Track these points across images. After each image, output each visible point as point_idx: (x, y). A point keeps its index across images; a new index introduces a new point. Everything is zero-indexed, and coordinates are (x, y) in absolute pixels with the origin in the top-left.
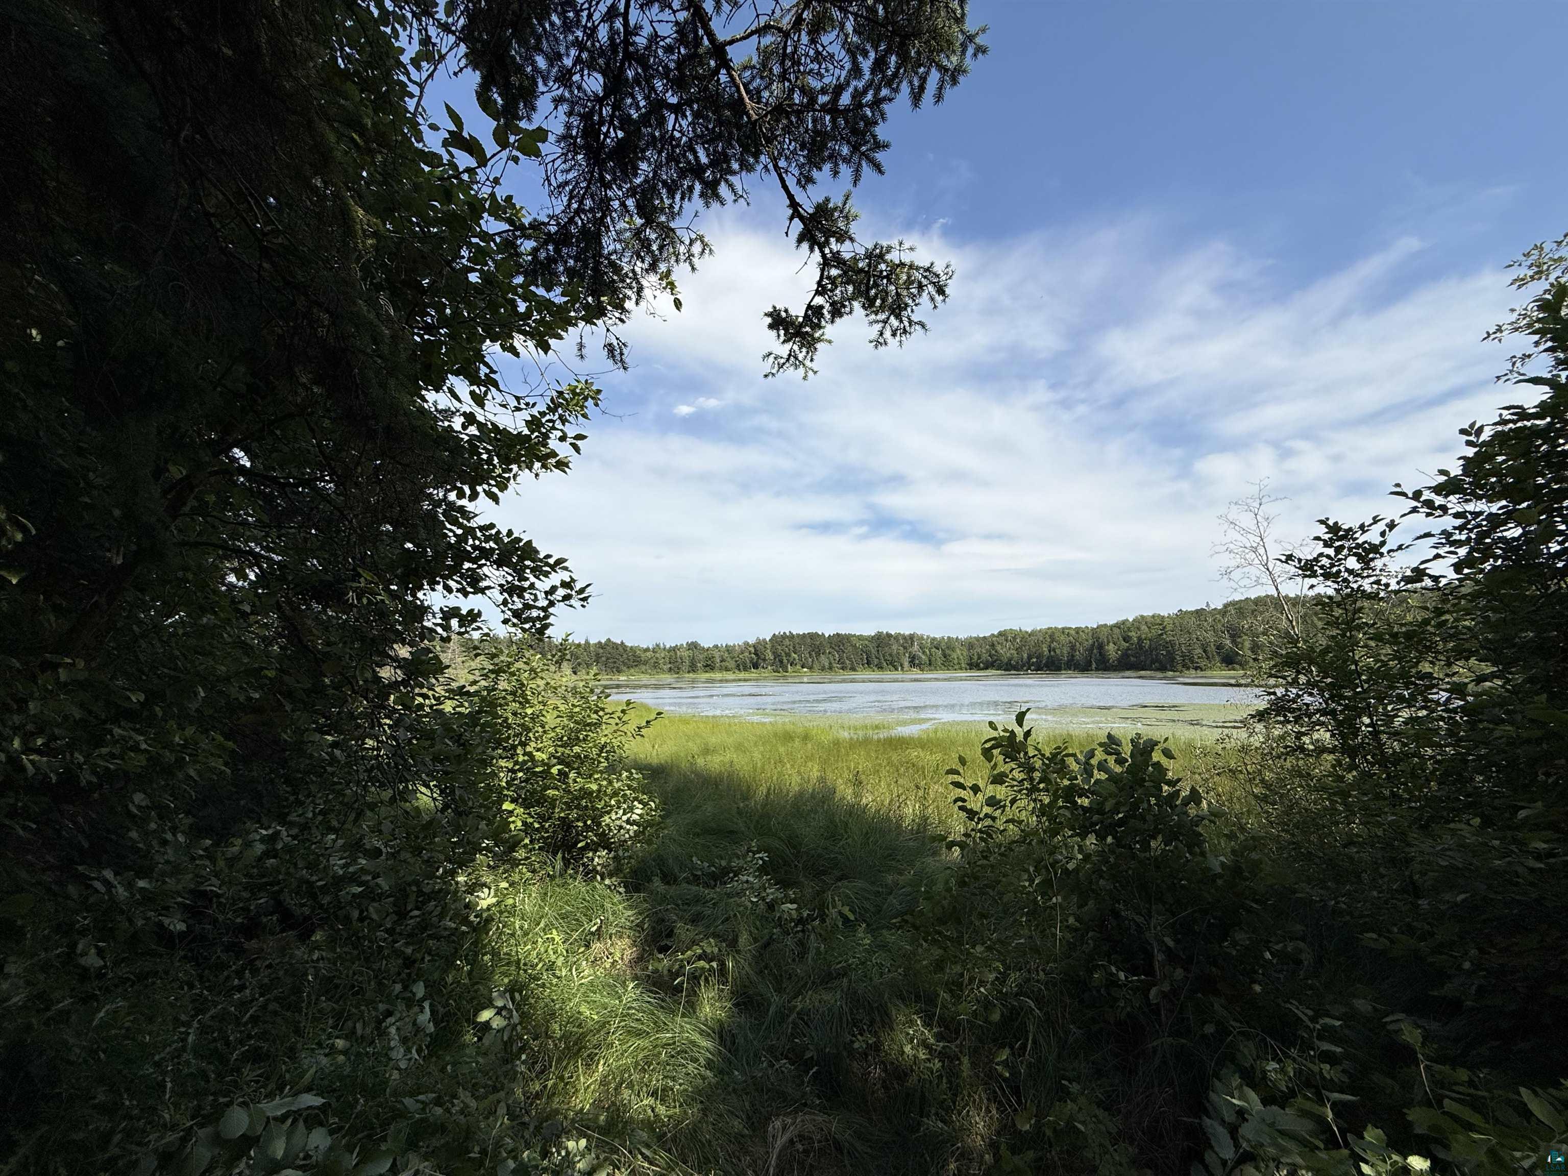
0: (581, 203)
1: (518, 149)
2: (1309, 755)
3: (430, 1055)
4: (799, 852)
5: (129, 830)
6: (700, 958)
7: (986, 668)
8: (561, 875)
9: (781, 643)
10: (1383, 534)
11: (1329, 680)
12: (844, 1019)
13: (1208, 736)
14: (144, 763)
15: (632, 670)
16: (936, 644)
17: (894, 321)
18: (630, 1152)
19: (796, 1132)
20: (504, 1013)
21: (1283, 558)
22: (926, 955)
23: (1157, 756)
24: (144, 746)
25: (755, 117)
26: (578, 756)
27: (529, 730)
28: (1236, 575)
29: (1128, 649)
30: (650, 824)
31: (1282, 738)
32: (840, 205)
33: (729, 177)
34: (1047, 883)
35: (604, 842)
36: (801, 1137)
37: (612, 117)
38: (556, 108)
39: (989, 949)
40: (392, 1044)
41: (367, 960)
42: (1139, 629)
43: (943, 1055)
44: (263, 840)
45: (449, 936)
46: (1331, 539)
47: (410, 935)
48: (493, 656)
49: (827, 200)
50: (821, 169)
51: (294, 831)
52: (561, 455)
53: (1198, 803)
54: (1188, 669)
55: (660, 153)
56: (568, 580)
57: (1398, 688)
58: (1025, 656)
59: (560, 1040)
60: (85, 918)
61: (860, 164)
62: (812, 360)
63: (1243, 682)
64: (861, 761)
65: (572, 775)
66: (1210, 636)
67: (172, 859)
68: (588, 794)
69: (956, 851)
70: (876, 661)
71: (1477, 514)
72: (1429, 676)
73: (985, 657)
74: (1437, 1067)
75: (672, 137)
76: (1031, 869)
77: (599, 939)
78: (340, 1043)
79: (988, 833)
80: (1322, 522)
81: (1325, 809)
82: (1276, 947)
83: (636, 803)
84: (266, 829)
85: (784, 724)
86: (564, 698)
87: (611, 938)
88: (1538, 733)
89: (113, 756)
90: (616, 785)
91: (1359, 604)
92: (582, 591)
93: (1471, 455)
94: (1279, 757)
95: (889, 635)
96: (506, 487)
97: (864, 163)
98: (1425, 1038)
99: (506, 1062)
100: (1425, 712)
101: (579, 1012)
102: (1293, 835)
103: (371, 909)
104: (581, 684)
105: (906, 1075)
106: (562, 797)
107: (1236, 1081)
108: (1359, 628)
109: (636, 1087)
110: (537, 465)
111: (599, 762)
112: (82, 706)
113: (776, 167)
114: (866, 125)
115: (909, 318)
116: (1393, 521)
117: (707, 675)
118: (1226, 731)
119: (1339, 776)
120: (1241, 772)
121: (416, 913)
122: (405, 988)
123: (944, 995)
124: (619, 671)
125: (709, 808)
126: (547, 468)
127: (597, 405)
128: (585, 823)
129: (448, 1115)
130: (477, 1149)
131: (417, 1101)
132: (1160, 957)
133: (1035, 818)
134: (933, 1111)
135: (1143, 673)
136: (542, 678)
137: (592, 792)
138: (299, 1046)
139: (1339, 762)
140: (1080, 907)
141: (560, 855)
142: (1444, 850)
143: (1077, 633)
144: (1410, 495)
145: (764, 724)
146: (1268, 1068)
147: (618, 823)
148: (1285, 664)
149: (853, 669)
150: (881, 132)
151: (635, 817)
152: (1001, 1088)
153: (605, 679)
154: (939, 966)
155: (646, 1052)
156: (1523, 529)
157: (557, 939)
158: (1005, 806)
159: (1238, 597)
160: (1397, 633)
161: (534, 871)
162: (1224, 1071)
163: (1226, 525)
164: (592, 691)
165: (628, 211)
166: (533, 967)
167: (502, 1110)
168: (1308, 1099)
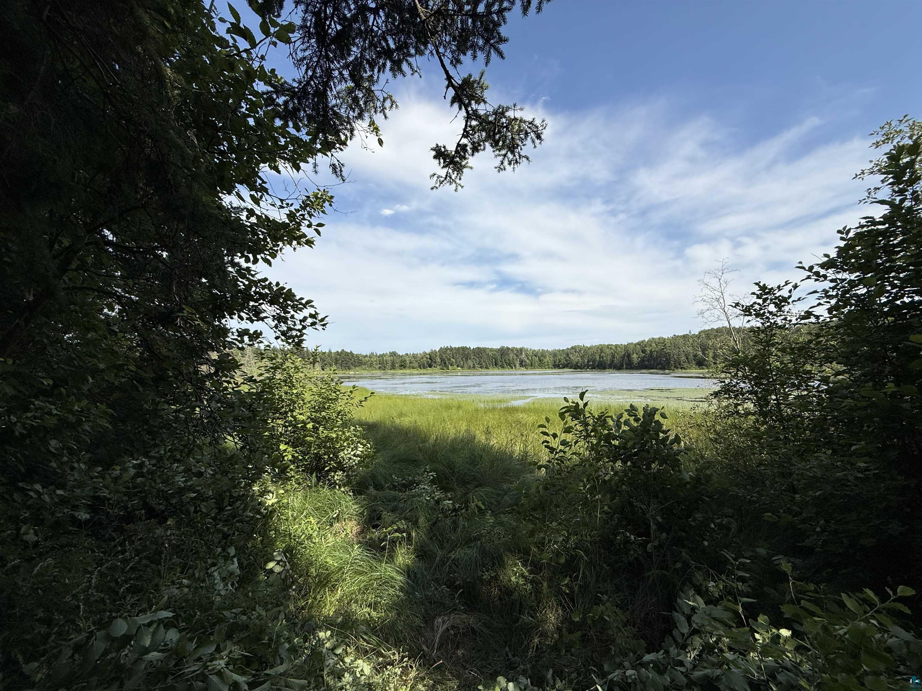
0: (314, 72)
1: (276, 37)
2: (741, 416)
3: (239, 587)
4: (453, 472)
5: (51, 462)
6: (396, 531)
7: (563, 368)
8: (315, 486)
9: (445, 353)
10: (790, 291)
11: (755, 374)
12: (478, 564)
13: (686, 406)
14: (56, 422)
15: (357, 368)
16: (535, 354)
17: (510, 155)
18: (356, 637)
19: (450, 624)
20: (281, 563)
21: (734, 305)
22: (526, 527)
23: (657, 417)
24: (55, 412)
25: (424, 18)
26: (324, 417)
27: (295, 402)
28: (707, 314)
29: (644, 357)
30: (367, 456)
31: (727, 407)
32: (478, 79)
33: (408, 58)
34: (593, 487)
35: (340, 467)
36: (453, 627)
37: (333, 14)
38: (296, 7)
39: (560, 524)
40: (216, 582)
41: (200, 535)
42: (651, 346)
43: (532, 582)
44: (134, 467)
45: (249, 521)
46: (761, 294)
47: (226, 521)
48: (272, 359)
49: (470, 76)
50: (465, 54)
51: (153, 462)
52: (309, 237)
53: (679, 443)
54: (677, 368)
55: (364, 41)
56: (314, 313)
57: (792, 379)
58: (586, 361)
59: (315, 577)
60: (26, 513)
61: (490, 51)
62: (460, 179)
63: (707, 376)
64: (490, 420)
65: (321, 429)
66: (690, 349)
67: (78, 478)
68: (331, 439)
69: (543, 470)
70: (500, 363)
71: (843, 280)
72: (809, 372)
73: (563, 361)
74: (799, 583)
75: (372, 30)
76: (585, 480)
77: (338, 522)
78: (185, 581)
79: (561, 460)
80: (757, 284)
81: (748, 446)
82: (717, 521)
83: (359, 444)
84: (136, 460)
85: (446, 399)
86: (316, 384)
87: (345, 521)
88: (865, 404)
89: (35, 418)
90: (347, 434)
91: (774, 332)
92: (322, 320)
93: (842, 245)
94: (725, 418)
95: (508, 349)
96: (276, 256)
97: (492, 51)
98: (793, 568)
99: (284, 590)
100: (806, 393)
101: (326, 562)
102: (730, 460)
103: (202, 506)
104: (326, 376)
105: (512, 592)
106: (315, 441)
107: (692, 592)
108: (773, 345)
109: (360, 602)
110: (295, 243)
111: (337, 421)
112: (14, 387)
113: (437, 51)
114: (494, 26)
115: (519, 153)
116: (796, 284)
117: (402, 371)
118: (696, 403)
119: (756, 428)
120: (703, 426)
121: (229, 508)
122: (224, 550)
123: (534, 549)
124: (349, 369)
125: (402, 447)
126: (300, 245)
127: (331, 205)
128: (329, 456)
129: (249, 620)
130: (267, 638)
131: (232, 613)
132: (653, 527)
133: (588, 452)
134: (526, 611)
135: (652, 371)
136: (302, 372)
137: (333, 438)
138: (161, 583)
139: (757, 420)
140: (611, 501)
141: (314, 474)
142: (810, 468)
143: (616, 348)
144: (807, 269)
145: (435, 399)
146: (710, 585)
147: (348, 456)
148: (730, 365)
149: (487, 368)
150: (503, 30)
151: (358, 452)
152: (564, 599)
153: (341, 373)
154: (532, 534)
155: (365, 583)
156: (868, 289)
157: (313, 521)
158: (571, 445)
159: (707, 328)
160: (794, 348)
161: (299, 484)
162: (686, 588)
163: (702, 286)
164: (332, 380)
165: (344, 78)
166: (299, 537)
167: (282, 616)
168: (729, 601)
